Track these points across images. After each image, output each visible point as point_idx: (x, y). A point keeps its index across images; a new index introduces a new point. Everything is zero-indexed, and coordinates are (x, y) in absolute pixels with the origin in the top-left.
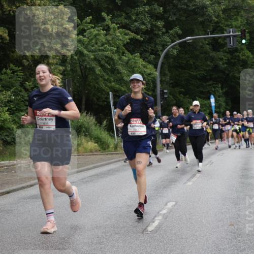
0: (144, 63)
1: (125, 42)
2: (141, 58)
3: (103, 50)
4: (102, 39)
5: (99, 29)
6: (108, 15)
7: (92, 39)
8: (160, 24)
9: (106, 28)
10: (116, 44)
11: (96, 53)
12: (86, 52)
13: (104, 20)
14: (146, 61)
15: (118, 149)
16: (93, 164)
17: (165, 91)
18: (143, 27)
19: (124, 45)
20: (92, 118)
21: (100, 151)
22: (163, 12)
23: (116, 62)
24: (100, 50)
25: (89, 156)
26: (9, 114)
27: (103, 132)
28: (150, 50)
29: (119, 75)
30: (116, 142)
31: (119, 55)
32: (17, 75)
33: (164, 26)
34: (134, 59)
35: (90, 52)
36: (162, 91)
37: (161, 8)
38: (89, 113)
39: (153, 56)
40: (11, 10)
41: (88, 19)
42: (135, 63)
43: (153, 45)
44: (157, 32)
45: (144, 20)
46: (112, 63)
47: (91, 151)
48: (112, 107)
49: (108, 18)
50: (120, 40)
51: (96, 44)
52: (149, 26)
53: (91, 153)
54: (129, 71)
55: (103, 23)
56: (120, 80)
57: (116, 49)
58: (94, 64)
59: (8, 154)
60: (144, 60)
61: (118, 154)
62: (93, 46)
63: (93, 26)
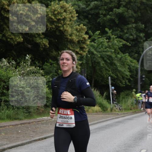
0: (131, 59)
1: (120, 47)
2: (129, 56)
3: (106, 52)
4: (106, 44)
5: (104, 38)
6: (110, 30)
7: (99, 45)
8: (142, 35)
9: (108, 38)
10: (114, 48)
11: (102, 53)
12: (95, 53)
13: (107, 33)
14: (132, 58)
15: (113, 111)
16: (97, 120)
17: (144, 76)
18: (131, 37)
19: (119, 48)
20: (97, 92)
21: (102, 112)
22: (144, 28)
23: (113, 58)
24: (104, 51)
25: (95, 115)
26: (49, 89)
27: (104, 101)
28: (135, 51)
29: (115, 66)
30: (111, 107)
31: (116, 54)
32: (53, 66)
33: (144, 37)
34: (125, 57)
35: (98, 52)
36: (141, 76)
37: (143, 25)
38: (96, 89)
39: (136, 55)
40: (51, 27)
41: (98, 32)
42: (126, 59)
43: (137, 48)
44: (139, 40)
45: (132, 33)
46: (111, 59)
47: (96, 112)
48: (110, 86)
49: (110, 32)
50: (117, 45)
51: (102, 47)
52: (135, 36)
53: (96, 113)
54: (121, 64)
55: (106, 35)
56: (115, 69)
57: (114, 51)
58: (100, 60)
59: (47, 112)
60: (131, 57)
61: (113, 114)
62: (100, 49)
63: (100, 36)
